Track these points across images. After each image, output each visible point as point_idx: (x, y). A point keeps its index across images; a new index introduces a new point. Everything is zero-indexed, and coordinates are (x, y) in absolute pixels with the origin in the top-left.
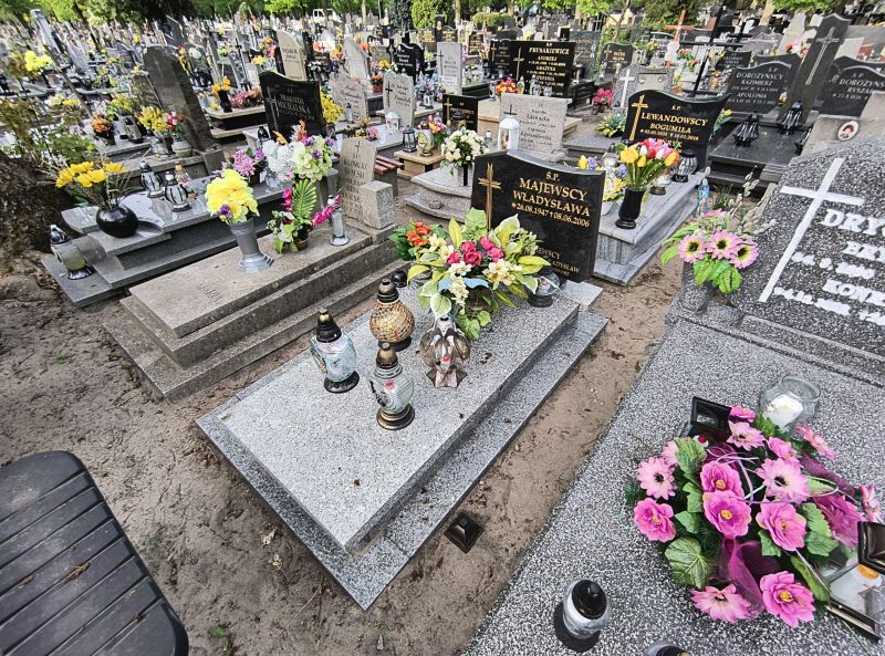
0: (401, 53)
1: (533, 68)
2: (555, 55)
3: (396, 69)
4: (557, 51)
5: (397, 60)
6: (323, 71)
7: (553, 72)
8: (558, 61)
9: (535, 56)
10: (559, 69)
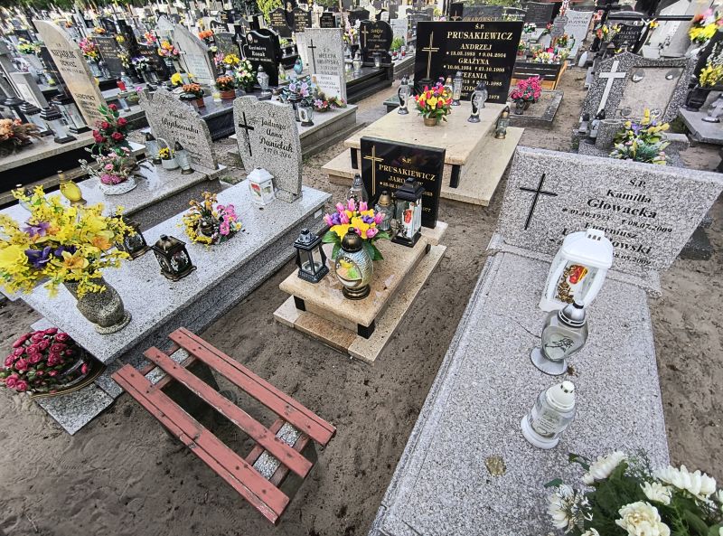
0: (253, 45)
1: (454, 61)
2: (487, 42)
3: (250, 67)
4: (493, 35)
5: (248, 54)
6: (153, 70)
7: (485, 66)
8: (493, 51)
9: (457, 44)
10: (494, 62)
